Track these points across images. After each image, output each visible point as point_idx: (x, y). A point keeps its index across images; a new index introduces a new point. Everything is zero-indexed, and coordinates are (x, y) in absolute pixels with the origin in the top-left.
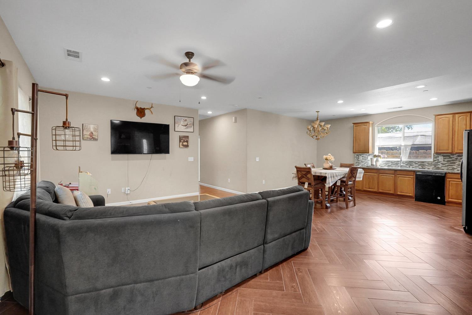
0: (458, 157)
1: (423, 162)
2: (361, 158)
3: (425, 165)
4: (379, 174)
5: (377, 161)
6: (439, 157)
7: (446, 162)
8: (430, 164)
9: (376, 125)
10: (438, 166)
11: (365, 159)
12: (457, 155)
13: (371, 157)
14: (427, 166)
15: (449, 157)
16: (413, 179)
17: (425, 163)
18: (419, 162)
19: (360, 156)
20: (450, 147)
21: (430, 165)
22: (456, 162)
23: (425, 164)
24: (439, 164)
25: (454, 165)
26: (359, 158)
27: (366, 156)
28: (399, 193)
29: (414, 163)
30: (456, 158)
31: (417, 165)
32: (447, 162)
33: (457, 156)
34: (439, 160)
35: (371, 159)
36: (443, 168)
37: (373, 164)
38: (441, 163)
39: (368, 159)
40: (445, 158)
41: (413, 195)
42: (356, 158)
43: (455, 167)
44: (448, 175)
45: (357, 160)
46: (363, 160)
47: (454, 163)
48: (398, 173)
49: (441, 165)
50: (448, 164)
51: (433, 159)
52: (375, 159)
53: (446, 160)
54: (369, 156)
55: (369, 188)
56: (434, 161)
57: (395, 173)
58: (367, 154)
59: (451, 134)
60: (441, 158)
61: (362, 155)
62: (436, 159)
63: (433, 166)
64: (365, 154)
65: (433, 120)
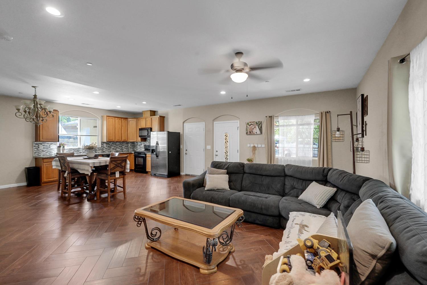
2: (42, 148)
5: (64, 149)
7: (107, 147)
11: (47, 148)
15: (108, 144)
19: (40, 145)
20: (114, 138)
24: (104, 149)
26: (39, 148)
27: (48, 145)
34: (104, 146)
36: (106, 151)
39: (50, 148)
42: (34, 148)
43: (111, 150)
45: (36, 150)
46: (44, 150)
47: (111, 148)
49: (105, 149)
50: (108, 149)
53: (107, 146)
54: (51, 145)
56: (102, 147)
59: (114, 129)
60: (105, 145)
61: (43, 144)
62: (102, 146)
63: (101, 151)
64: (47, 142)
65: (100, 119)
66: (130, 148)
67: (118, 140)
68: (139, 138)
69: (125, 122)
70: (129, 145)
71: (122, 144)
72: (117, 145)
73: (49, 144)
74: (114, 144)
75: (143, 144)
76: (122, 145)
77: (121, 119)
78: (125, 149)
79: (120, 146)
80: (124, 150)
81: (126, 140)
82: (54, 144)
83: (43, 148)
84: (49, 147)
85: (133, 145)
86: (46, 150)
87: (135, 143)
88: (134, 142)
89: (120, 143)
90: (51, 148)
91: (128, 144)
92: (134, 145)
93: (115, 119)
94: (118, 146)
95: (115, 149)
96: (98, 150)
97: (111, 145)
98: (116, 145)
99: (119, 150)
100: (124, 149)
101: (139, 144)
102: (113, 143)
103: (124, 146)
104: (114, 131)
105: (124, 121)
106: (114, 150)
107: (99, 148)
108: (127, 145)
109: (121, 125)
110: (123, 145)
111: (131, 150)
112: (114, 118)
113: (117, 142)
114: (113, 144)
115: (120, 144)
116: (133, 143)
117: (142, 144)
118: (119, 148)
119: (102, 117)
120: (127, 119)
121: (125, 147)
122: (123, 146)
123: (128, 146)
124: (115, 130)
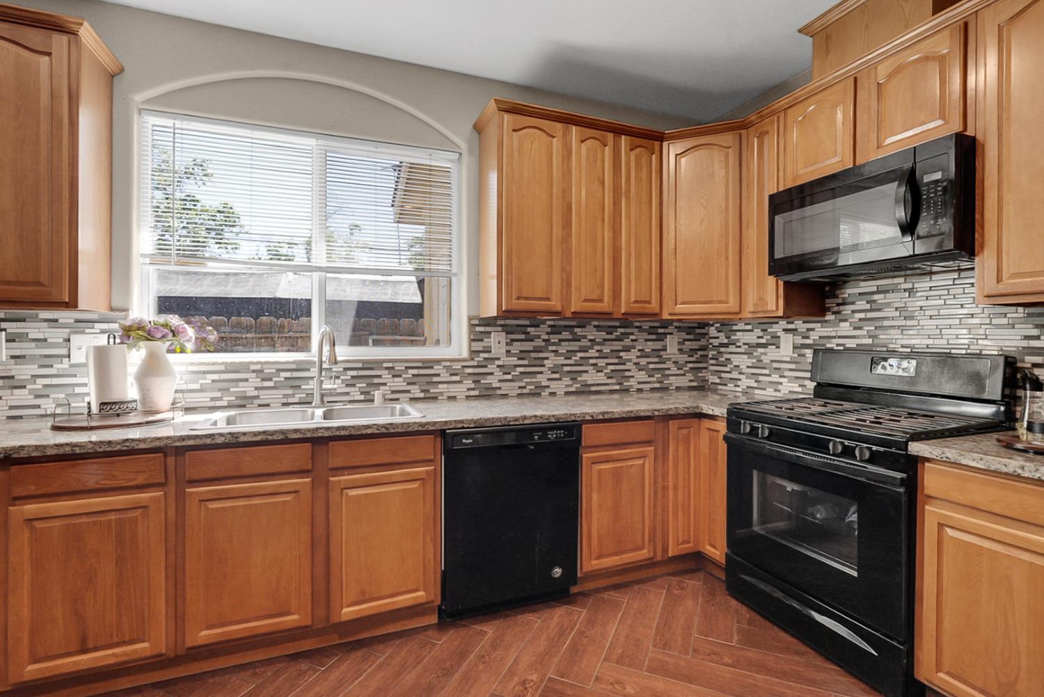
0: (551, 336)
1: (428, 364)
3: (435, 379)
4: (181, 498)
5: (151, 369)
6: (490, 333)
7: (514, 360)
8: (455, 370)
9: (139, 98)
10: (489, 380)
12: (550, 326)
13: (102, 340)
14: (445, 386)
15: (523, 337)
16: (430, 490)
17: (437, 369)
18: (410, 364)
20: (557, 283)
21: (457, 378)
22: (547, 358)
23: (438, 375)
24: (491, 368)
25: (541, 373)
27: (56, 335)
28: (349, 612)
29: (384, 373)
30: (546, 337)
31: (399, 384)
32: (519, 359)
33: (549, 330)
34: (488, 351)
35: (101, 355)
36: (504, 388)
37: (115, 397)
38: (497, 363)
39: (66, 356)
40: (513, 340)
41: (432, 597)
44: (589, 435)
46: (23, 371)
47: (540, 362)
48: (339, 456)
49: (499, 374)
50: (522, 369)
51: (470, 346)
52: (136, 356)
53: (516, 348)
54: (78, 331)
55: (84, 651)
56: (474, 353)
57: (313, 458)
58: (65, 316)
59: (557, 219)
60: (497, 342)
61: (12, 327)
62: (478, 346)
63: (469, 383)
64: (44, 314)
65: (464, 146)
66: (674, 370)
67: (589, 307)
68: (771, 280)
69: (644, 161)
70: (672, 344)
71: (618, 339)
72: (584, 343)
73: (64, 326)
74: (566, 335)
75: (787, 342)
76: (617, 345)
77: (610, 136)
78: (642, 376)
79: (607, 350)
80: (632, 382)
81: (654, 306)
82: (103, 332)
83: (13, 357)
84: (64, 351)
85: (695, 345)
86: (35, 377)
87: (712, 331)
88: (703, 325)
89: (610, 329)
90: (74, 360)
91: (662, 337)
92: (704, 348)
93: (566, 134)
94: (592, 353)
95: (574, 375)
96: (445, 377)
97: (539, 343)
98: (574, 346)
99: (601, 378)
100: (634, 372)
101: (751, 338)
102: (555, 330)
103: (632, 355)
104: (557, 230)
105: (638, 158)
106: (567, 381)
107: (457, 366)
108: (658, 345)
109: (616, 188)
110: (627, 342)
111: (684, 381)
112: (559, 125)
113: (583, 319)
114: (554, 339)
115: (603, 335)
116: (696, 329)
117: (775, 341)
118: (602, 363)
119: (479, 128)
120: (657, 143)
121: (643, 361)
122: (627, 349)
123: (665, 349)
124: (567, 223)
